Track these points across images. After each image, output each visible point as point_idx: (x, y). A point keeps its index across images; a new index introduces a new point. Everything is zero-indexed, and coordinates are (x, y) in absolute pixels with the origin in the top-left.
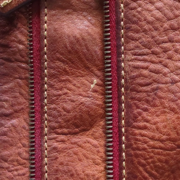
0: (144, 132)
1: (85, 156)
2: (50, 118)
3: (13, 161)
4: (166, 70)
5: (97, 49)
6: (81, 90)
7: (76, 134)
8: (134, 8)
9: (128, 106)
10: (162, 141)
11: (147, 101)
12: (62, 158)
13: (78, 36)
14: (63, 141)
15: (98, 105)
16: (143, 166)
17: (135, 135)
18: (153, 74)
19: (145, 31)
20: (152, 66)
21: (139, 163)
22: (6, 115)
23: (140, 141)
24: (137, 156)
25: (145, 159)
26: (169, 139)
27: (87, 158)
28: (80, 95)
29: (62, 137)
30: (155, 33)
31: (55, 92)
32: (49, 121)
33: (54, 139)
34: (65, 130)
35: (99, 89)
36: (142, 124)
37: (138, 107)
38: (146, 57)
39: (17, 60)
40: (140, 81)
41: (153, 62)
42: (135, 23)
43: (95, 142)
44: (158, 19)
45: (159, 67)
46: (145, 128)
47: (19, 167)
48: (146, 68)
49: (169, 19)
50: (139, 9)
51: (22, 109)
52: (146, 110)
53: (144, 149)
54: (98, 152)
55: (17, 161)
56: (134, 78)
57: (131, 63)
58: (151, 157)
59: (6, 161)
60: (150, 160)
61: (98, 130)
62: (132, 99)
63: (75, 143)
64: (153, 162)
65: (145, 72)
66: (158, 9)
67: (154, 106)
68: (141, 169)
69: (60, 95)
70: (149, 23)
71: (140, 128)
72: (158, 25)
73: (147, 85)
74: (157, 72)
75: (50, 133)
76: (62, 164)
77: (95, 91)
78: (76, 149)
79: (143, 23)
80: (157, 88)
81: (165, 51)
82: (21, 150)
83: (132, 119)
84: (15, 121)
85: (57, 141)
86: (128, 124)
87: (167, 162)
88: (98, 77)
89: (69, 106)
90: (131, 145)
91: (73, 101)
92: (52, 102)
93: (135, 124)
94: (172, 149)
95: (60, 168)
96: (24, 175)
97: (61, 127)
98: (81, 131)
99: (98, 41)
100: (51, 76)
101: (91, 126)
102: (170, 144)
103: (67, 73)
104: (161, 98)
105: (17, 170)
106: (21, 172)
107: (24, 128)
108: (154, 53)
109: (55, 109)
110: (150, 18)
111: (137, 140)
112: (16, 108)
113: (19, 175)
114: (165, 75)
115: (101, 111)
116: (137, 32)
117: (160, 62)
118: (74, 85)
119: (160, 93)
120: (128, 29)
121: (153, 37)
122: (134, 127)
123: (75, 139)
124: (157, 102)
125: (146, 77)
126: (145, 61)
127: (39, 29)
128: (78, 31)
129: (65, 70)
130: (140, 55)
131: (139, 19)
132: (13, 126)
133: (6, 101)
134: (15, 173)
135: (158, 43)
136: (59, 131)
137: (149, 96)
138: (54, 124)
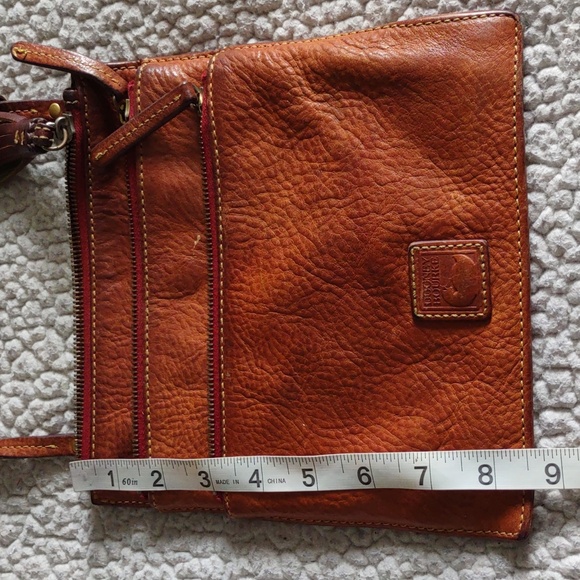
0: (240, 294)
1: (188, 322)
2: (151, 280)
3: (116, 329)
4: (263, 224)
5: (199, 200)
6: (183, 247)
7: (179, 298)
8: (230, 154)
9: (227, 266)
10: (255, 303)
11: (244, 259)
12: (163, 324)
13: (177, 185)
14: (165, 306)
15: (202, 265)
16: (239, 332)
17: (231, 297)
18: (251, 228)
19: (241, 179)
20: (249, 219)
21: (235, 328)
22: (109, 278)
23: (236, 304)
24: (233, 321)
25: (241, 325)
26: (261, 301)
27: (191, 325)
28: (183, 253)
29: (166, 302)
30: (252, 182)
31: (156, 250)
32: (150, 283)
33: (156, 303)
34: (168, 294)
35: (203, 246)
36: (238, 285)
37: (235, 267)
38: (244, 209)
39: (119, 213)
40: (238, 236)
41: (251, 215)
42: (231, 170)
43: (200, 307)
44: (255, 166)
45: (257, 220)
46: (240, 289)
47: (124, 336)
48: (244, 222)
49: (266, 166)
50: (235, 155)
51: (126, 270)
52: (243, 269)
53: (240, 313)
54: (203, 318)
55: (121, 329)
56: (230, 233)
57: (227, 216)
58: (246, 322)
59: (109, 329)
60: (245, 326)
61: (204, 294)
62: (230, 256)
63: (179, 309)
64: (248, 328)
65: (243, 226)
66: (256, 154)
67: (250, 264)
68: (237, 336)
69: (161, 254)
70: (245, 170)
71: (236, 290)
72: (255, 172)
73: (244, 241)
74: (254, 226)
75: (151, 296)
76: (163, 331)
77: (198, 248)
78: (180, 315)
79: (240, 170)
80: (255, 245)
81: (263, 201)
82: (125, 317)
83: (229, 279)
84: (118, 285)
85: (159, 306)
86: (226, 286)
87: (260, 327)
88: (202, 232)
89: (170, 265)
90: (228, 308)
91: (175, 260)
92: (151, 262)
93: (232, 285)
94: (265, 312)
95: (162, 335)
96: (127, 345)
97: (163, 290)
98: (185, 295)
99: (200, 190)
100: (151, 232)
101: (197, 289)
102: (263, 307)
103: (168, 228)
104: (257, 255)
105: (120, 340)
106: (124, 342)
107: (128, 292)
108: (252, 204)
109: (155, 270)
110: (246, 165)
111: (233, 303)
112: (119, 268)
113: (122, 345)
114: (262, 228)
115: (206, 272)
116: (234, 181)
117: (258, 214)
118: (176, 242)
119: (257, 250)
120: (223, 178)
121: (250, 186)
122: (232, 289)
123: (179, 304)
124: (254, 261)
125: (242, 231)
126: (243, 213)
127: (136, 179)
128: (177, 179)
129: (165, 225)
130: (237, 207)
131: (235, 165)
132: (116, 289)
133: (107, 261)
134: (119, 343)
135: (256, 193)
136: (161, 294)
137: (246, 253)
138: (157, 287)
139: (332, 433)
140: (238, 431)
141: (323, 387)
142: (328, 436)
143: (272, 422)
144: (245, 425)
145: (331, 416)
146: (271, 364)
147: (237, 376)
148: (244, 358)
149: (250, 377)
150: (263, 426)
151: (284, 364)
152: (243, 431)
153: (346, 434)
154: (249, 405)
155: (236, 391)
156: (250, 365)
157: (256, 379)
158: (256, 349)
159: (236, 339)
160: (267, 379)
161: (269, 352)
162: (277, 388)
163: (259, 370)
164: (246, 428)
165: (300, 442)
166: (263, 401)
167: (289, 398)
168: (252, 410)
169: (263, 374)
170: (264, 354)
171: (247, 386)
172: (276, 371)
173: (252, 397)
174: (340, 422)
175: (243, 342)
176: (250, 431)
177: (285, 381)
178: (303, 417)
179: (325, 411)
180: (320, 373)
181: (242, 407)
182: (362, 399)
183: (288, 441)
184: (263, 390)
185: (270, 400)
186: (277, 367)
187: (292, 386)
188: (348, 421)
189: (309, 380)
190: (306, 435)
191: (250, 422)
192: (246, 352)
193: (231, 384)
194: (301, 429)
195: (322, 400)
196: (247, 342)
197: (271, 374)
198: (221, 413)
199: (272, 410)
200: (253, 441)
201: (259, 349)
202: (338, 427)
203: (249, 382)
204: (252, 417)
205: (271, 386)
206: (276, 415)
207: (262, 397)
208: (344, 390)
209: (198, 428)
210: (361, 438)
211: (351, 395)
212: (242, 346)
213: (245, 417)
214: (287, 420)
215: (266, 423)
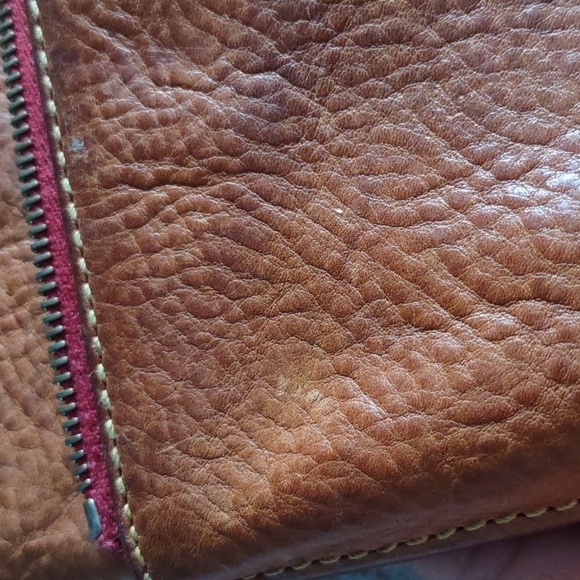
139: (436, 201)
140: (134, 300)
141: (380, 72)
142: (425, 217)
143: (236, 234)
144: (154, 272)
145: (422, 150)
146: (202, 63)
147: (102, 136)
148: (116, 78)
149: (145, 125)
150: (209, 258)
151: (246, 43)
152: (149, 294)
153: (483, 187)
154: (154, 210)
155: (109, 183)
156: (136, 91)
157: (164, 121)
158: (146, 36)
159: (83, 34)
160: (199, 110)
161: (188, 28)
162: (234, 123)
163: (165, 94)
164: (156, 284)
165: (337, 271)
166: (196, 182)
167: (278, 142)
168: (168, 220)
169: (180, 100)
170: (177, 41)
171: (140, 155)
172: (222, 76)
173: (162, 180)
174: (455, 160)
175: (102, 34)
176: (171, 288)
177: (258, 92)
178: (333, 187)
179: (401, 142)
180: (361, 30)
181: (133, 224)
182: (513, 63)
183: (298, 280)
184: (193, 149)
185: (218, 169)
186: (223, 62)
187: (281, 100)
188: (480, 148)
189: (333, 61)
190: (351, 241)
191: (167, 258)
192: (117, 58)
193: (89, 168)
194: (333, 228)
195: (386, 113)
196: (115, 28)
197: (208, 90)
198: (75, 268)
199: (231, 197)
200: (187, 318)
201: (155, 33)
202: (452, 177)
203: (143, 139)
204: (173, 242)
205: (216, 124)
206: (248, 208)
207: (194, 167)
208: (449, 56)
209: (26, 352)
210: (540, 182)
211: (475, 62)
212: (101, 46)
213: (149, 249)
214: (285, 215)
215: (216, 244)
